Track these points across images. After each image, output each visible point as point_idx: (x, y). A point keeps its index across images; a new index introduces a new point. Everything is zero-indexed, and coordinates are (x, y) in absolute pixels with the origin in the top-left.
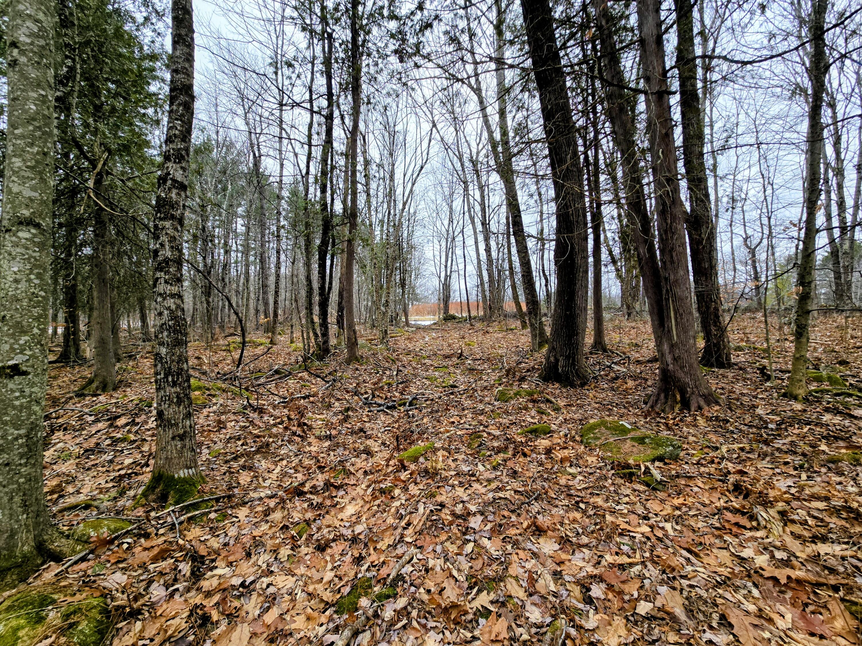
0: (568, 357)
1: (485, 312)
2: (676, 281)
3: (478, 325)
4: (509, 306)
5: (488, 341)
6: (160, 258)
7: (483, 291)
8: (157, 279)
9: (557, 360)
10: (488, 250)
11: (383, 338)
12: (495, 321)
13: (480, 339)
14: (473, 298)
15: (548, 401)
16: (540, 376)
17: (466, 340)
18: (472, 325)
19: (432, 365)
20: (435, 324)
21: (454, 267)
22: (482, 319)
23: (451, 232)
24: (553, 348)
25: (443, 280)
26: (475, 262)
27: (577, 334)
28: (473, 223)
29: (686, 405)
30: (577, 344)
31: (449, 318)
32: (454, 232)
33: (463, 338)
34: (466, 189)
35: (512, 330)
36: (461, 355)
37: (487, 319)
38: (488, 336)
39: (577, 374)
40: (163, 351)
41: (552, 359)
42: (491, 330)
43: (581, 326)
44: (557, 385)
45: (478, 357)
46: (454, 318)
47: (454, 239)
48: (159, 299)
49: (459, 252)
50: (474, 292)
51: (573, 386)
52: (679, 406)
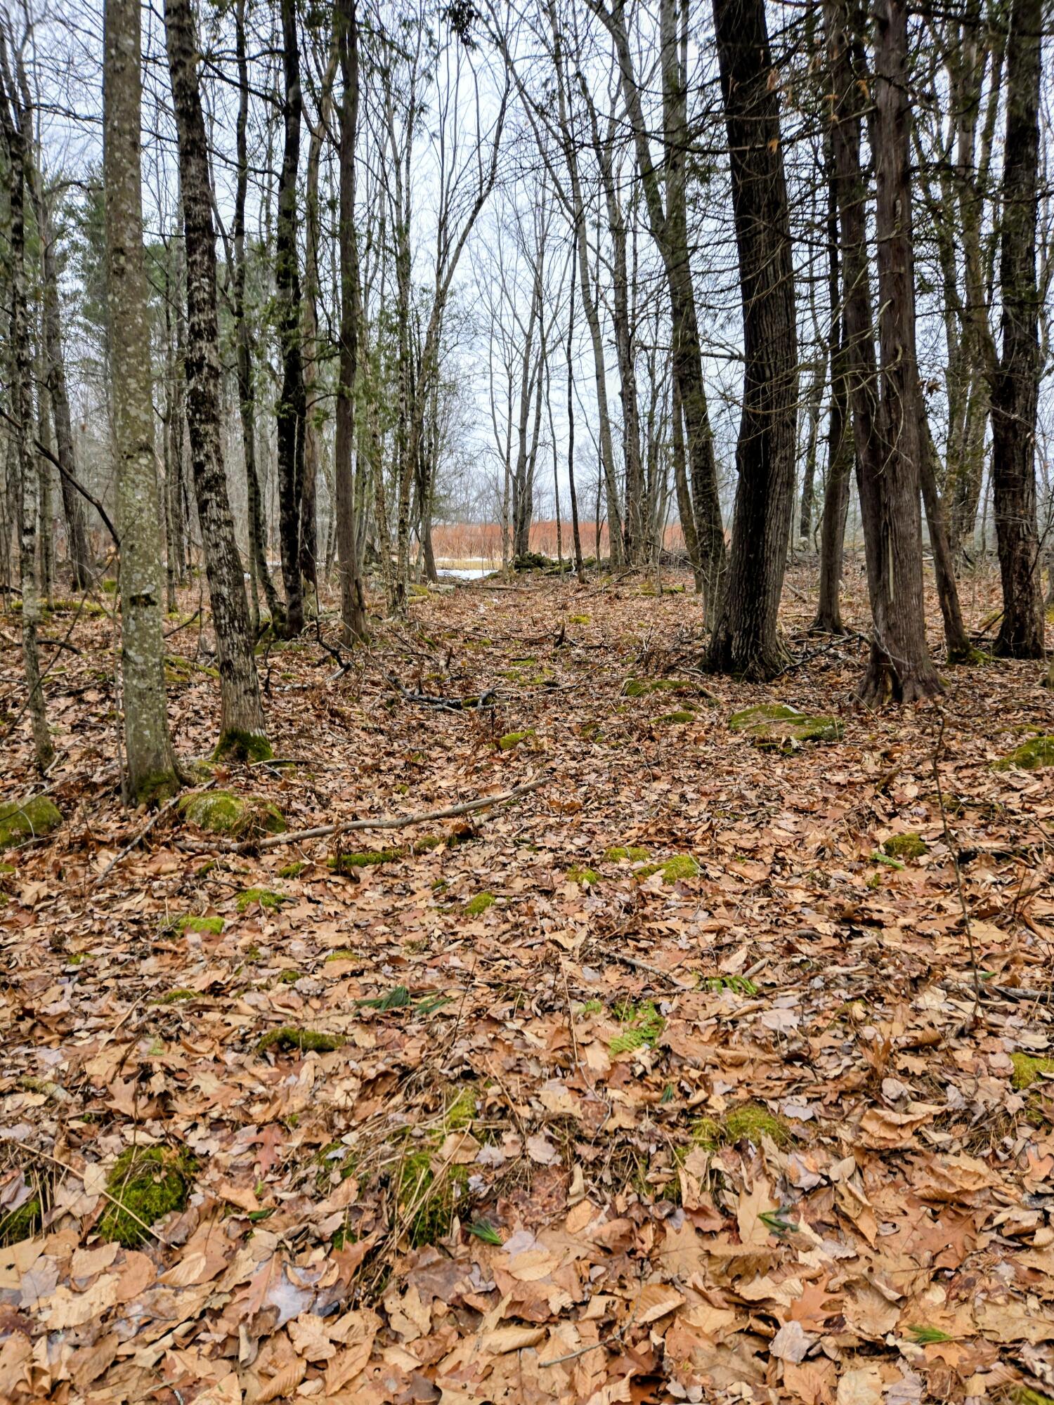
0: (746, 633)
1: (614, 550)
2: (898, 510)
3: (598, 581)
4: (672, 536)
5: (618, 615)
6: (207, 475)
7: (612, 499)
8: (207, 502)
9: (729, 638)
10: (628, 395)
11: (395, 603)
12: (636, 572)
13: (601, 610)
14: (586, 509)
15: (703, 694)
16: (699, 666)
17: (571, 612)
18: (582, 581)
19: (504, 656)
20: (494, 577)
21: (545, 435)
22: (607, 568)
23: (537, 337)
24: (725, 618)
25: (514, 465)
26: (596, 424)
27: (765, 593)
28: (594, 324)
29: (898, 696)
30: (764, 610)
31: (527, 563)
32: (544, 340)
33: (564, 607)
34: (578, 229)
35: (672, 592)
36: (562, 638)
37: (620, 567)
38: (618, 605)
39: (761, 660)
40: (225, 591)
41: (722, 635)
42: (625, 591)
43: (772, 578)
44: (726, 679)
45: (596, 643)
46: (539, 562)
47: (544, 357)
48: (213, 527)
49: (558, 396)
50: (591, 495)
51: (751, 679)
52: (889, 698)
